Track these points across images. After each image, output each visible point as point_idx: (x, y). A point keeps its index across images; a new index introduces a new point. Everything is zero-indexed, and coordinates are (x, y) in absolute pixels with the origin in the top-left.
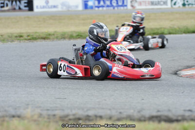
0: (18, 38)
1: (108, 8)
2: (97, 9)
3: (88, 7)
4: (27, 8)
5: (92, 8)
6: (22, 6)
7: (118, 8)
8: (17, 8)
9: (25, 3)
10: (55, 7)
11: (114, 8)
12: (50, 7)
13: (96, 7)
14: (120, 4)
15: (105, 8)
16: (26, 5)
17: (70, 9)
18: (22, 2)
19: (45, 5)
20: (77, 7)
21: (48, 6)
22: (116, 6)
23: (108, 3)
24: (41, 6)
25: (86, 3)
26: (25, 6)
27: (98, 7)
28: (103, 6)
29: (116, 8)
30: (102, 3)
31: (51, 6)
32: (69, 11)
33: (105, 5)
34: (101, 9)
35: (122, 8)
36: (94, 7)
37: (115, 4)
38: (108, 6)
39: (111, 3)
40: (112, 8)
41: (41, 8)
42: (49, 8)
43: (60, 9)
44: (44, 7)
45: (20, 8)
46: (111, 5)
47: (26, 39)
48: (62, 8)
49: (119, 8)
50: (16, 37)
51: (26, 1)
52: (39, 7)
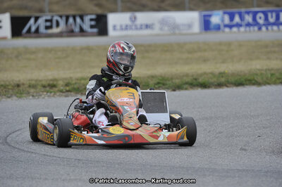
0: (48, 89)
1: (248, 29)
2: (227, 30)
3: (212, 26)
4: (95, 30)
5: (218, 28)
6: (86, 27)
7: (267, 29)
8: (77, 30)
9: (91, 20)
10: (147, 26)
11: (260, 29)
12: (139, 27)
13: (226, 26)
14: (272, 20)
15: (242, 29)
16: (93, 23)
17: (177, 32)
18: (87, 18)
19: (129, 23)
20: (190, 26)
21: (136, 26)
22: (264, 25)
23: (249, 18)
24: (121, 26)
25: (207, 18)
26: (92, 27)
27: (230, 27)
28: (238, 25)
29: (264, 29)
30: (237, 19)
31: (141, 25)
32: (174, 34)
33: (243, 23)
34: (235, 29)
35: (275, 28)
36: (222, 27)
37: (261, 21)
38: (248, 25)
39: (254, 19)
40: (256, 28)
41: (122, 29)
42: (137, 29)
43: (156, 31)
44: (127, 28)
45: (82, 30)
46: (255, 23)
47: (62, 91)
48: (161, 29)
49: (270, 28)
50: (44, 87)
51: (94, 17)
52: (118, 27)
